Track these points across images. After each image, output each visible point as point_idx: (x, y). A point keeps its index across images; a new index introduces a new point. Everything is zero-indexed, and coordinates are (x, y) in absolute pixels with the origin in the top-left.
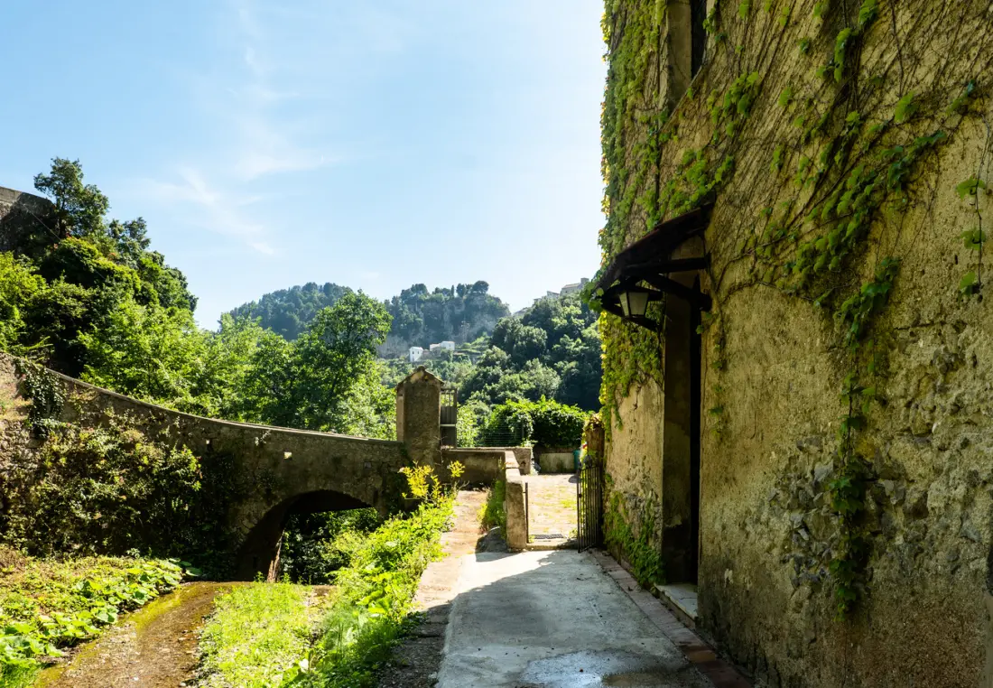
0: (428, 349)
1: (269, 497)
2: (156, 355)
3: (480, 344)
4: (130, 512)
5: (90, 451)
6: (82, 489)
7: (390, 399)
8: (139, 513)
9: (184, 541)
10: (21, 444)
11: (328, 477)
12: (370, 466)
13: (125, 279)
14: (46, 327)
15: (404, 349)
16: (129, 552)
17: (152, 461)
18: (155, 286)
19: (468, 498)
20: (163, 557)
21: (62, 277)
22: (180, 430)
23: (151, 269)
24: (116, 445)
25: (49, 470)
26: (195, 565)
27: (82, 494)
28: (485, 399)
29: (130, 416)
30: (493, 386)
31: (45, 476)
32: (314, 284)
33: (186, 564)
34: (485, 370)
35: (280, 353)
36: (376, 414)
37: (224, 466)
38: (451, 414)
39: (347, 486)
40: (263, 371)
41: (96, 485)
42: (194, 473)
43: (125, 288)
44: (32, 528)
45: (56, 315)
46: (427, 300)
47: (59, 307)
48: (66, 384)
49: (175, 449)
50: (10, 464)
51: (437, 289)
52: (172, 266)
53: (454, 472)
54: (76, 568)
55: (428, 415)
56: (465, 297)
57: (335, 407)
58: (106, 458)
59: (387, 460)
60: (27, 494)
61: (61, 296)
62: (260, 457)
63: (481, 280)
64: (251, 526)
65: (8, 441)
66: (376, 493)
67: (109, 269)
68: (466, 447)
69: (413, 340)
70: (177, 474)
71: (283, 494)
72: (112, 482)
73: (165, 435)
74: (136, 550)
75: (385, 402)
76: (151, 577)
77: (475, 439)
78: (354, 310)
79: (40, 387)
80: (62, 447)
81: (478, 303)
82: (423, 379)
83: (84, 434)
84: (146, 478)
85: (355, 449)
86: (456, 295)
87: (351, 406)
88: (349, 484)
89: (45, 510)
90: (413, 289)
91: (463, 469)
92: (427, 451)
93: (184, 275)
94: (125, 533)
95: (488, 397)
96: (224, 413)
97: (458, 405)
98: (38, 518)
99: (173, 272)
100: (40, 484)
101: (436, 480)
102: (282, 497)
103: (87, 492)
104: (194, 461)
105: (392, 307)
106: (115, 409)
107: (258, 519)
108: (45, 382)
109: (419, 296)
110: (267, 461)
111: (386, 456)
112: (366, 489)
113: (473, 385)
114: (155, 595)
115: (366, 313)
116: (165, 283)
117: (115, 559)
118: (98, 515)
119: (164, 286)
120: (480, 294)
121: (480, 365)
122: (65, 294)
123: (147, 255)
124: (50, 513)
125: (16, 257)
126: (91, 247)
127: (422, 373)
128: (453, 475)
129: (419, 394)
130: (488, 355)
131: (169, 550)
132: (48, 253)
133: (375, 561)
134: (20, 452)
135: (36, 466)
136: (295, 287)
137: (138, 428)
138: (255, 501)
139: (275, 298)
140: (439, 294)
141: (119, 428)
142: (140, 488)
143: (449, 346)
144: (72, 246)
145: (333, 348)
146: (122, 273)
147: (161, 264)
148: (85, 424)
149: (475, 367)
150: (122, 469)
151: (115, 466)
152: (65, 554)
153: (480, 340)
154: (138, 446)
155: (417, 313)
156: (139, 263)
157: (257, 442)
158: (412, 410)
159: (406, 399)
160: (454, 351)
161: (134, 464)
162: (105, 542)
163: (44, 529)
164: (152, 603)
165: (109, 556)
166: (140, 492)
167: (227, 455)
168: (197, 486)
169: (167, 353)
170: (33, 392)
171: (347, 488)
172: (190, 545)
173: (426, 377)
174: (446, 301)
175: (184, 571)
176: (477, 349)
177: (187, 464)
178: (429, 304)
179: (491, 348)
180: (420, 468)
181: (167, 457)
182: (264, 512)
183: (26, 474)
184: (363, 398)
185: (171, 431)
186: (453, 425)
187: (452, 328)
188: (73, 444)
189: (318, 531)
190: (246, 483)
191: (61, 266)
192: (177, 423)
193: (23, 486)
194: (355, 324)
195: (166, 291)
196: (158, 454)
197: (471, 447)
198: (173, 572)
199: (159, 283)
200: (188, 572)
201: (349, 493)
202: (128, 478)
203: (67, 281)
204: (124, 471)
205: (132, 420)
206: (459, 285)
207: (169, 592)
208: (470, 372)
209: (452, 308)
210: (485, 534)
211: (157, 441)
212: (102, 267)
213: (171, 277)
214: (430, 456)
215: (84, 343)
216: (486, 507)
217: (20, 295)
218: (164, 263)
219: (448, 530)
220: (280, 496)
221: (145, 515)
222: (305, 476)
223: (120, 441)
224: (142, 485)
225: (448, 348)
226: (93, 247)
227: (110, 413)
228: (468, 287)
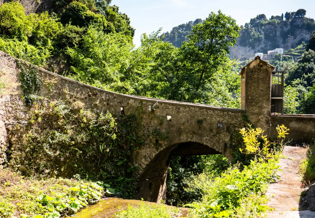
0: (267, 53)
1: (157, 144)
2: (104, 59)
3: (300, 49)
4: (76, 151)
5: (55, 114)
6: (50, 136)
7: (239, 81)
8: (81, 152)
9: (106, 171)
10: (19, 109)
11: (194, 133)
12: (221, 126)
13: (99, 21)
14: (63, 49)
15: (252, 54)
16: (74, 176)
17: (89, 120)
18: (114, 24)
19: (291, 152)
20: (94, 180)
21: (70, 22)
22: (106, 101)
23: (112, 15)
24: (69, 110)
25: (33, 125)
26: (113, 186)
27: (50, 140)
28: (303, 83)
29: (77, 93)
30: (309, 75)
31: (31, 128)
32: (200, 19)
33: (107, 185)
34: (303, 65)
35: (170, 54)
36: (229, 91)
37: (130, 124)
38: (279, 90)
39: (206, 140)
40: (160, 65)
41: (57, 134)
42: (113, 128)
43: (99, 26)
44: (23, 159)
45: (67, 42)
46: (267, 24)
47: (68, 38)
48: (43, 74)
49: (102, 113)
50: (13, 121)
51: (272, 16)
52: (123, 13)
53: (280, 134)
54: (44, 185)
55: (262, 91)
56: (290, 20)
57: (203, 87)
58: (63, 118)
59: (233, 122)
60: (21, 139)
61: (69, 32)
62: (152, 119)
63: (301, 8)
64: (146, 163)
65: (12, 107)
66: (226, 145)
67: (91, 16)
68: (290, 114)
69: (258, 49)
70: (103, 129)
71: (166, 143)
72: (67, 133)
73: (96, 104)
74: (78, 175)
75: (235, 84)
76: (84, 193)
77: (297, 108)
78: (215, 24)
79: (29, 76)
80: (40, 111)
81: (299, 23)
82: (259, 65)
83: (53, 103)
84: (86, 131)
85: (212, 115)
86: (284, 19)
87: (213, 86)
88: (208, 138)
89: (30, 149)
90: (257, 18)
91: (288, 132)
92: (262, 116)
93: (128, 17)
94: (74, 164)
95: (306, 82)
96: (138, 92)
97: (285, 85)
98: (27, 153)
99: (123, 16)
100: (28, 133)
101: (266, 139)
102: (165, 145)
103: (53, 139)
104: (113, 121)
105: (245, 30)
106: (69, 89)
107: (150, 159)
108: (32, 73)
109: (261, 22)
110: (156, 122)
111: (233, 119)
112: (218, 142)
113: (295, 75)
114: (86, 205)
115: (224, 26)
116: (119, 22)
117: (67, 180)
118: (58, 152)
119: (118, 24)
120: (300, 18)
121: (300, 62)
122: (71, 31)
123: (110, 7)
124: (33, 150)
125: (50, 14)
126: (83, 6)
127: (258, 61)
128: (279, 136)
129: (256, 76)
130: (305, 56)
131: (98, 176)
132: (64, 11)
133: (219, 199)
134: (18, 114)
135: (26, 122)
136: (190, 22)
137: (82, 100)
138: (149, 147)
139: (179, 29)
140: (274, 20)
141: (71, 100)
142: (82, 137)
143: (280, 51)
144: (75, 6)
145: (202, 50)
146: (97, 18)
147: (117, 12)
148: (53, 98)
149: (297, 63)
150: (72, 124)
151: (68, 123)
152: (41, 175)
153: (301, 46)
154: (82, 111)
155: (260, 32)
156: (106, 11)
157: (150, 109)
158: (251, 87)
159: (246, 80)
160: (283, 54)
161: (79, 122)
162: (62, 169)
163: (30, 160)
164: (83, 211)
165: (64, 178)
166: (82, 139)
167: (133, 117)
168: (114, 136)
169: (110, 57)
170: (25, 78)
171: (206, 141)
172: (110, 173)
173: (261, 64)
174: (278, 24)
175: (105, 190)
176: (298, 52)
177: (108, 123)
178: (267, 26)
179: (307, 50)
180: (253, 130)
181: (97, 119)
182: (154, 155)
183: (21, 127)
184: (221, 81)
185: (100, 102)
186: (281, 98)
187: (282, 40)
188: (46, 110)
189: (193, 166)
190: (144, 135)
191: (69, 17)
192: (104, 97)
193: (19, 134)
194: (216, 34)
195: (119, 26)
196: (93, 116)
197: (294, 114)
198: (98, 191)
199: (116, 22)
200: (107, 191)
201: (207, 144)
202: (76, 130)
203: (72, 24)
204: (73, 126)
205: (79, 95)
206: (287, 13)
207: (94, 204)
208: (293, 66)
209: (282, 27)
210: (307, 188)
211: (92, 108)
212: (88, 16)
213: (122, 19)
214: (264, 120)
215: (70, 54)
216: (307, 163)
217: (52, 33)
218: (119, 11)
219: (275, 182)
220: (164, 144)
221: (85, 153)
222: (180, 132)
223: (71, 108)
224: (83, 135)
225: (279, 53)
226: (84, 6)
227: (66, 91)
228: (293, 13)
